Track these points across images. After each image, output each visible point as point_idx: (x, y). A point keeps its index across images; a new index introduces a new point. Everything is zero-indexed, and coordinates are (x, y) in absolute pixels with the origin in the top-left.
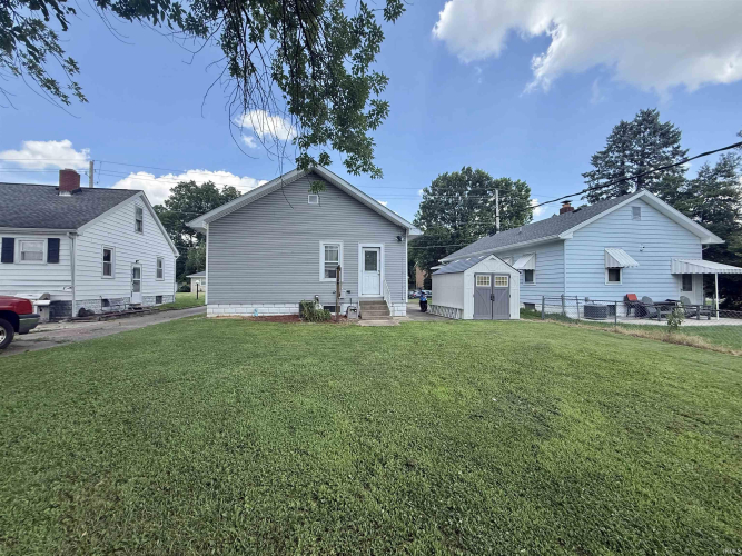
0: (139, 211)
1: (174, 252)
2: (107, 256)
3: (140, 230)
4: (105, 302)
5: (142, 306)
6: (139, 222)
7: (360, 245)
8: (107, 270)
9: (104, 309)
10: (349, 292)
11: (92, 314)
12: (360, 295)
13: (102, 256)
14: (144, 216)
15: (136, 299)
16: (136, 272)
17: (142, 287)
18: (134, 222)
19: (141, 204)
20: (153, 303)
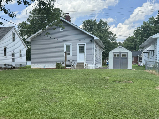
0: (14, 34)
1: (26, 47)
2: (5, 50)
3: (14, 40)
4: (5, 65)
5: (15, 67)
6: (14, 38)
7: (77, 44)
8: (5, 55)
9: (5, 67)
10: (74, 60)
11: (2, 68)
12: (78, 61)
13: (4, 50)
14: (15, 35)
15: (13, 64)
16: (13, 55)
17: (15, 61)
18: (12, 38)
19: (14, 31)
20: (18, 66)
